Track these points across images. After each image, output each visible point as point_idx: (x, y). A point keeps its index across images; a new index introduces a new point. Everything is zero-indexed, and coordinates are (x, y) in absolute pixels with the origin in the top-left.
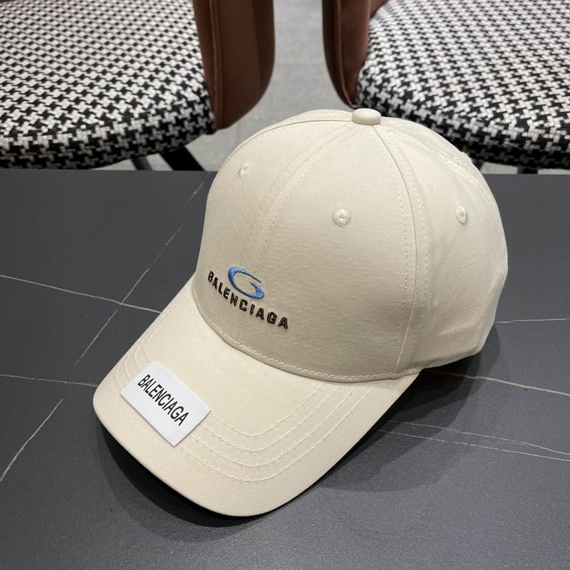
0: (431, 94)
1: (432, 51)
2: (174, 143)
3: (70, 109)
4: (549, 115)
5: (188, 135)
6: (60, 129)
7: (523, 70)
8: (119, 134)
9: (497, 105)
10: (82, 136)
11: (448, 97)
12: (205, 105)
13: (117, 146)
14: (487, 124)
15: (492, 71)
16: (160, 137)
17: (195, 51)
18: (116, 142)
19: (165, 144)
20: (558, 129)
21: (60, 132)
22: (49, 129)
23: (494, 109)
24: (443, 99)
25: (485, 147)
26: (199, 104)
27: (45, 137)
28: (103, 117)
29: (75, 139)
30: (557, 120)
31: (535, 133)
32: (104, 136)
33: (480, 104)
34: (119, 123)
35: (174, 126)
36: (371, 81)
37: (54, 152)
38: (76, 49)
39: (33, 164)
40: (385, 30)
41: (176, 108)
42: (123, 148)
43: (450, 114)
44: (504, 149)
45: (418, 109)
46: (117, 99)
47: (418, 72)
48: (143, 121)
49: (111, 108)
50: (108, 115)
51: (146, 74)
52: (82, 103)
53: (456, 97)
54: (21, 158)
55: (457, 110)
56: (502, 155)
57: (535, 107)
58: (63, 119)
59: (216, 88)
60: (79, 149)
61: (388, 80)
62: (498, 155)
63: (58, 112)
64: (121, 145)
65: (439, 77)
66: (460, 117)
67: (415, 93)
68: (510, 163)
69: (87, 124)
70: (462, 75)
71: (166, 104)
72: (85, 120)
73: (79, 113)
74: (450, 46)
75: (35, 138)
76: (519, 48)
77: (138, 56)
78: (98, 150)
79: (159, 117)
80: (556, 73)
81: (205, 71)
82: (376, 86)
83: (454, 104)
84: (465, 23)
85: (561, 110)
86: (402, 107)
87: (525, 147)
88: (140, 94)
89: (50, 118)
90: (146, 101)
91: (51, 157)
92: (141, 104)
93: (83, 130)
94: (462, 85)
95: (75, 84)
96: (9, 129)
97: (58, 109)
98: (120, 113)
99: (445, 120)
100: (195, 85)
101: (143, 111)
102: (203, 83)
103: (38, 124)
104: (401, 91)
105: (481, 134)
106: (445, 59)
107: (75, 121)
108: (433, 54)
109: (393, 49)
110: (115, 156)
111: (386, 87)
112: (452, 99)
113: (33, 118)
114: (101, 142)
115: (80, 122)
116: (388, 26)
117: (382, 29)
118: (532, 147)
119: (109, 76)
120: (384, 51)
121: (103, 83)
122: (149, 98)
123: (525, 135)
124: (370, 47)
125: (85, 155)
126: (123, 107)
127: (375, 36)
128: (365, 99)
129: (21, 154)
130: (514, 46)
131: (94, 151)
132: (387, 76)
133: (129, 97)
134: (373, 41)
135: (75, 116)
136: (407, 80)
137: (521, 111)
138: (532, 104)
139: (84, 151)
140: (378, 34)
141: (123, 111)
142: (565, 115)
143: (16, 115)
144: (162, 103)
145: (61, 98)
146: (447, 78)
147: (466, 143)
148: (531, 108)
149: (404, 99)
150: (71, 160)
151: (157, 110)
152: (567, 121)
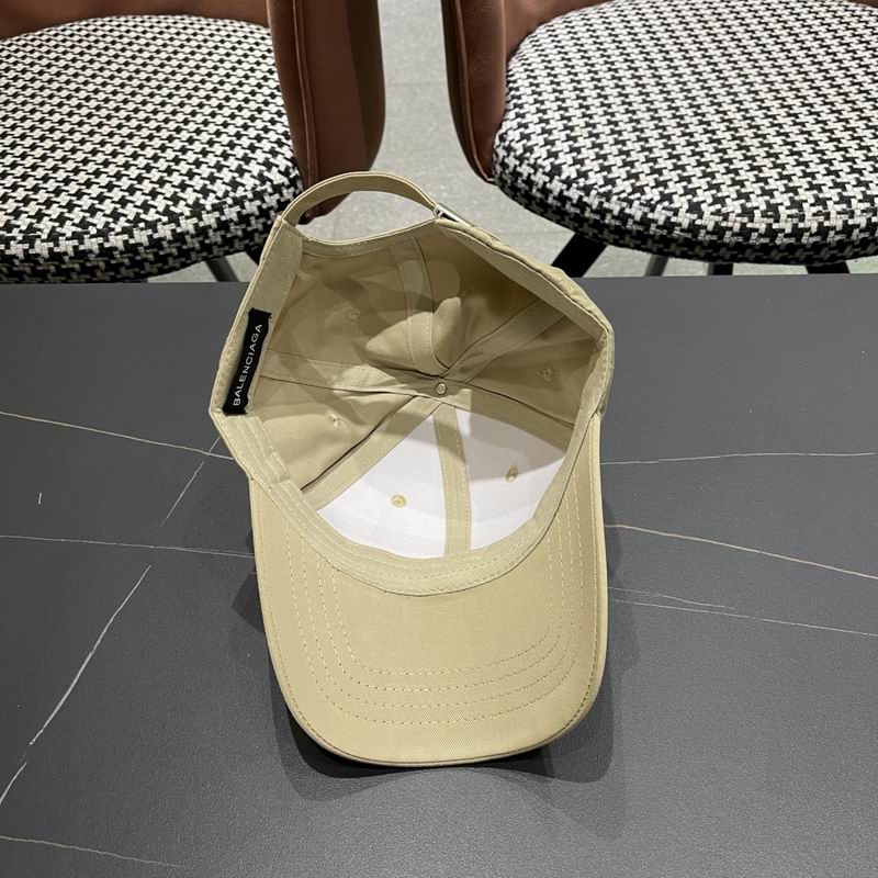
0: (584, 169)
1: (588, 107)
3: (123, 202)
4: (728, 197)
6: (113, 230)
7: (701, 134)
8: (188, 232)
9: (665, 184)
10: (141, 237)
11: (605, 173)
12: (296, 188)
13: (185, 247)
14: (653, 209)
15: (662, 136)
16: (240, 233)
17: (279, 114)
18: (185, 242)
19: (247, 242)
20: (738, 215)
21: (113, 233)
22: (98, 230)
23: (661, 189)
24: (599, 175)
25: (653, 236)
26: (288, 187)
27: (94, 240)
28: (167, 212)
29: (132, 241)
30: (737, 203)
31: (710, 220)
32: (169, 236)
33: (645, 183)
34: (187, 218)
35: (257, 218)
36: (509, 149)
37: (106, 259)
38: (123, 114)
39: (78, 274)
40: (529, 76)
41: (258, 195)
42: (193, 249)
43: (608, 196)
44: (674, 240)
45: (568, 189)
46: (183, 187)
47: (569, 138)
48: (217, 214)
49: (175, 199)
50: (172, 209)
51: (218, 149)
52: (138, 193)
53: (615, 172)
54: (63, 267)
56: (673, 247)
57: (711, 187)
58: (115, 215)
59: (309, 167)
60: (137, 253)
61: (529, 149)
62: (667, 246)
63: (108, 206)
64: (190, 246)
65: (594, 145)
66: (619, 199)
67: (564, 167)
69: (146, 222)
70: (624, 143)
71: (246, 191)
72: (143, 216)
73: (135, 206)
74: (611, 100)
75: (82, 243)
77: (205, 123)
78: (162, 253)
79: (237, 208)
80: (742, 138)
81: (294, 144)
82: (516, 157)
83: (612, 182)
84: (633, 65)
85: (743, 190)
86: (548, 185)
87: (699, 238)
88: (212, 179)
89: (99, 214)
90: (220, 188)
91: (102, 265)
92: (215, 192)
93: (142, 229)
94: (623, 157)
95: (127, 166)
96: (47, 231)
97: (108, 201)
98: (187, 205)
99: (601, 203)
100: (282, 163)
101: (216, 201)
102: (292, 160)
103: (84, 224)
104: (547, 165)
105: (645, 222)
106: (604, 120)
107: (131, 217)
108: (588, 112)
109: (538, 105)
110: (183, 260)
111: (528, 159)
112: (610, 176)
113: (77, 215)
114: (165, 244)
115: (137, 219)
116: (532, 70)
117: (524, 75)
118: (708, 237)
119: (170, 154)
120: (526, 108)
121: (162, 164)
122: (224, 183)
123: (698, 222)
124: (508, 102)
125: (146, 260)
126: (190, 196)
127: (515, 85)
128: (504, 172)
130: (694, 98)
131: (156, 254)
132: (530, 144)
133: (198, 183)
134: (513, 93)
135: (131, 211)
136: (554, 150)
137: (693, 192)
138: (708, 183)
139: (144, 256)
140: (520, 83)
141: (190, 202)
142: (747, 196)
143: (55, 211)
144: (240, 188)
145: (110, 187)
146: (605, 146)
147: (630, 232)
148: (707, 187)
149: (551, 175)
150: (127, 268)
151: (234, 199)
152: (749, 205)
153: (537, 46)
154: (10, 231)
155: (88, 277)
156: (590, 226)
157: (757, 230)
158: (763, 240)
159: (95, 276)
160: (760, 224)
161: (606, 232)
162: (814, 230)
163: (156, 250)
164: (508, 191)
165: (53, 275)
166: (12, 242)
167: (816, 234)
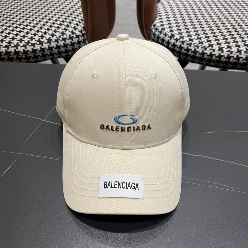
0: (182, 36)
1: (183, 17)
3: (24, 36)
4: (232, 46)
5: (76, 50)
6: (19, 45)
7: (222, 27)
8: (46, 48)
9: (210, 41)
10: (29, 48)
11: (189, 37)
12: (84, 37)
13: (44, 53)
14: (206, 49)
15: (209, 27)
16: (64, 50)
17: (80, 14)
18: (44, 52)
19: (66, 54)
20: (236, 52)
21: (19, 46)
22: (14, 45)
23: (209, 43)
24: (187, 38)
25: (205, 59)
26: (81, 36)
27: (13, 48)
28: (39, 41)
29: (26, 50)
30: (236, 48)
31: (226, 53)
32: (39, 49)
33: (203, 41)
34: (46, 43)
35: (70, 45)
36: (156, 29)
37: (17, 55)
38: (28, 11)
39: (7, 60)
40: (164, 8)
41: (71, 38)
42: (47, 54)
43: (190, 44)
44: (213, 60)
45: (176, 42)
46: (45, 33)
47: (177, 26)
48: (56, 43)
49: (42, 37)
50: (41, 40)
51: (58, 22)
52: (30, 34)
53: (193, 37)
54: (2, 57)
55: (193, 43)
56: (212, 63)
57: (226, 43)
58: (21, 41)
60: (27, 54)
61: (164, 29)
62: (210, 63)
63: (19, 38)
64: (46, 53)
65: (186, 29)
66: (194, 46)
67: (175, 35)
68: (215, 66)
69: (31, 43)
70: (196, 28)
71: (67, 36)
72: (30, 41)
73: (28, 38)
74: (191, 16)
75: (8, 49)
76: (221, 17)
77: (55, 15)
78: (36, 55)
79: (63, 42)
80: (236, 29)
81: (84, 22)
82: (159, 32)
83: (192, 40)
84: (198, 6)
85: (238, 44)
86: (170, 41)
87: (222, 60)
88: (55, 31)
89: (15, 40)
90: (58, 34)
91: (15, 57)
92: (56, 36)
93: (30, 46)
94: (196, 32)
95: (27, 26)
97: (19, 36)
98: (46, 39)
99: (188, 47)
100: (80, 28)
101: (56, 39)
102: (83, 28)
103: (10, 43)
104: (170, 34)
105: (203, 54)
106: (189, 21)
107: (26, 42)
108: (184, 19)
109: (167, 16)
110: (44, 58)
111: (163, 32)
112: (191, 38)
113: (8, 40)
114: (37, 51)
115: (28, 42)
116: (165, 6)
118: (225, 60)
119: (42, 23)
120: (163, 17)
121: (39, 26)
122: (59, 33)
123: (222, 54)
124: (156, 15)
125: (30, 57)
126: (47, 36)
127: (159, 10)
128: (154, 37)
129: (2, 55)
130: (219, 17)
131: (34, 55)
132: (164, 27)
133: (50, 32)
134: (158, 12)
135: (26, 40)
136: (172, 29)
137: (220, 44)
138: (225, 41)
140: (161, 9)
141: (47, 38)
142: (239, 46)
144: (65, 35)
145: (20, 32)
146: (189, 29)
147: (197, 57)
149: (171, 37)
150: (24, 59)
151: (63, 38)
152: (240, 49)
156: (183, 55)
157: (242, 58)
158: (244, 61)
160: (243, 55)
161: (189, 57)
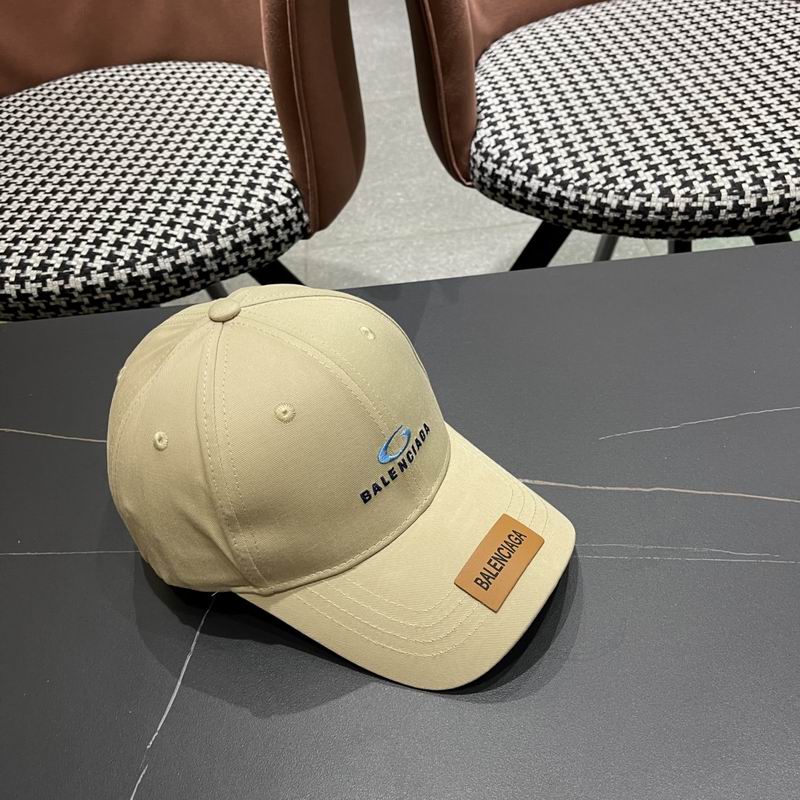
0: (558, 167)
1: (552, 111)
2: (268, 256)
3: (145, 234)
4: (695, 180)
5: (283, 245)
6: (139, 260)
7: (660, 126)
8: (206, 256)
9: (635, 173)
10: (165, 264)
11: (578, 169)
12: (298, 207)
13: (204, 270)
14: (627, 197)
15: (624, 131)
18: (204, 265)
19: (259, 260)
20: (707, 196)
21: (139, 263)
22: (126, 262)
23: (632, 178)
24: (573, 171)
25: (629, 221)
26: (291, 207)
27: (122, 271)
28: (186, 239)
29: (157, 269)
30: (704, 185)
31: (681, 202)
32: (190, 261)
33: (617, 174)
34: (205, 243)
35: (267, 237)
36: (486, 155)
37: (134, 287)
38: (131, 154)
39: (110, 302)
40: (494, 88)
41: (266, 217)
42: (212, 271)
43: (584, 188)
44: (649, 223)
45: (546, 186)
46: (198, 215)
47: (540, 140)
48: (231, 237)
49: (192, 227)
50: (190, 236)
51: (224, 178)
52: (158, 224)
53: (588, 167)
54: (96, 298)
56: (648, 229)
57: (678, 172)
58: (140, 247)
59: (309, 187)
60: (163, 279)
61: (505, 153)
62: (643, 229)
63: (132, 239)
64: (209, 268)
65: (565, 145)
66: (595, 191)
67: (540, 167)
68: (658, 236)
69: (168, 250)
70: (591, 140)
72: (165, 245)
73: (157, 237)
74: (572, 103)
75: (112, 274)
76: (652, 97)
77: (208, 156)
78: (184, 277)
79: (249, 230)
80: (697, 127)
81: (293, 167)
82: (494, 162)
83: (586, 176)
84: (586, 70)
85: (708, 173)
86: (527, 184)
87: (673, 219)
88: (223, 206)
89: (125, 247)
90: (231, 213)
91: (131, 293)
92: (227, 218)
93: (165, 257)
94: (593, 152)
95: (143, 201)
96: (79, 267)
97: (131, 235)
98: (204, 232)
99: (578, 196)
100: (284, 185)
101: (229, 226)
102: (292, 182)
103: (112, 257)
104: (524, 166)
105: (621, 209)
106: (569, 121)
107: (154, 247)
108: (554, 116)
109: (507, 113)
111: (505, 162)
112: (584, 171)
113: (105, 250)
114: (186, 268)
115: (160, 248)
116: (496, 83)
117: (489, 88)
118: (680, 218)
119: (181, 187)
120: (497, 117)
121: (175, 197)
122: (234, 208)
123: (670, 205)
124: (479, 113)
125: (170, 285)
126: (205, 223)
127: (483, 97)
128: (482, 175)
129: (96, 294)
131: (179, 279)
132: (505, 148)
133: (210, 210)
134: (482, 104)
135: (153, 242)
136: (528, 151)
137: (662, 178)
138: (675, 169)
139: (169, 281)
140: (486, 95)
141: (206, 229)
142: (712, 178)
143: (84, 248)
144: (250, 212)
145: (131, 221)
146: (574, 144)
147: (606, 219)
148: (674, 173)
149: (529, 175)
150: (154, 293)
151: (245, 222)
152: (715, 185)
153: (495, 60)
154: (45, 270)
155: (118, 304)
156: (569, 217)
157: (724, 207)
158: (730, 216)
159: (124, 303)
160: (727, 201)
161: (584, 220)
162: (777, 202)
163: (179, 275)
164: (488, 192)
165: (87, 306)
166: (48, 280)
167: (779, 206)
